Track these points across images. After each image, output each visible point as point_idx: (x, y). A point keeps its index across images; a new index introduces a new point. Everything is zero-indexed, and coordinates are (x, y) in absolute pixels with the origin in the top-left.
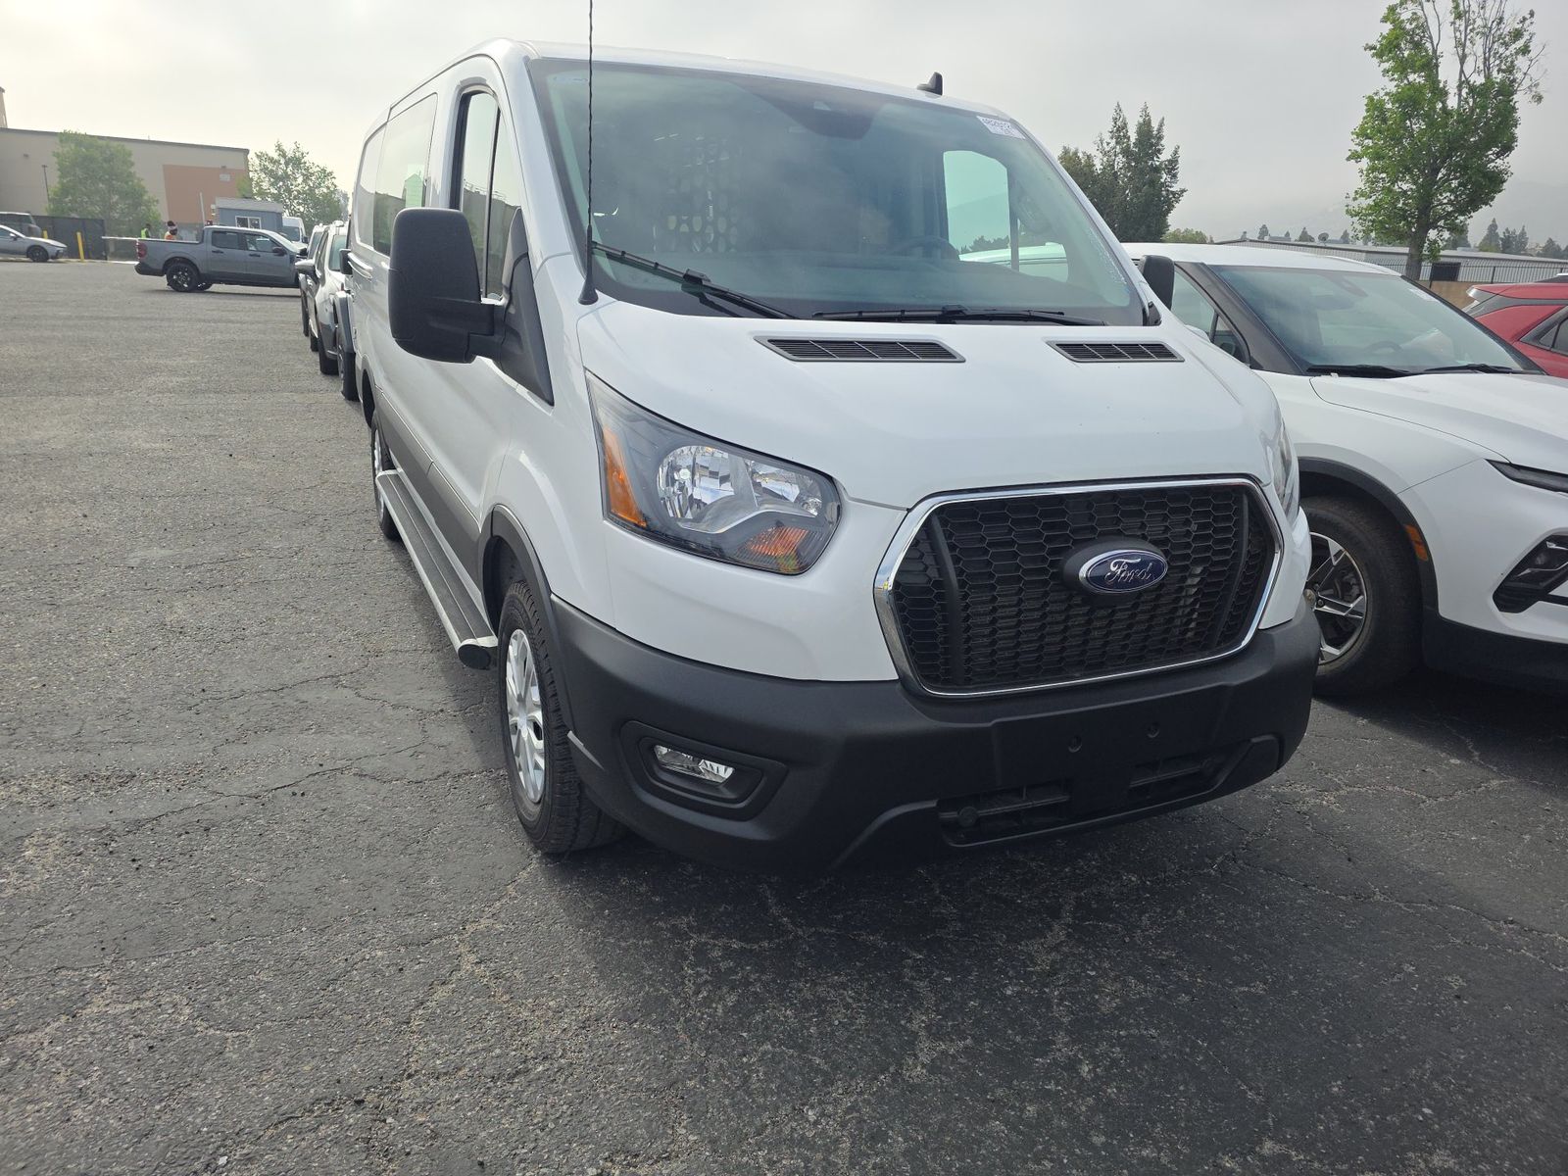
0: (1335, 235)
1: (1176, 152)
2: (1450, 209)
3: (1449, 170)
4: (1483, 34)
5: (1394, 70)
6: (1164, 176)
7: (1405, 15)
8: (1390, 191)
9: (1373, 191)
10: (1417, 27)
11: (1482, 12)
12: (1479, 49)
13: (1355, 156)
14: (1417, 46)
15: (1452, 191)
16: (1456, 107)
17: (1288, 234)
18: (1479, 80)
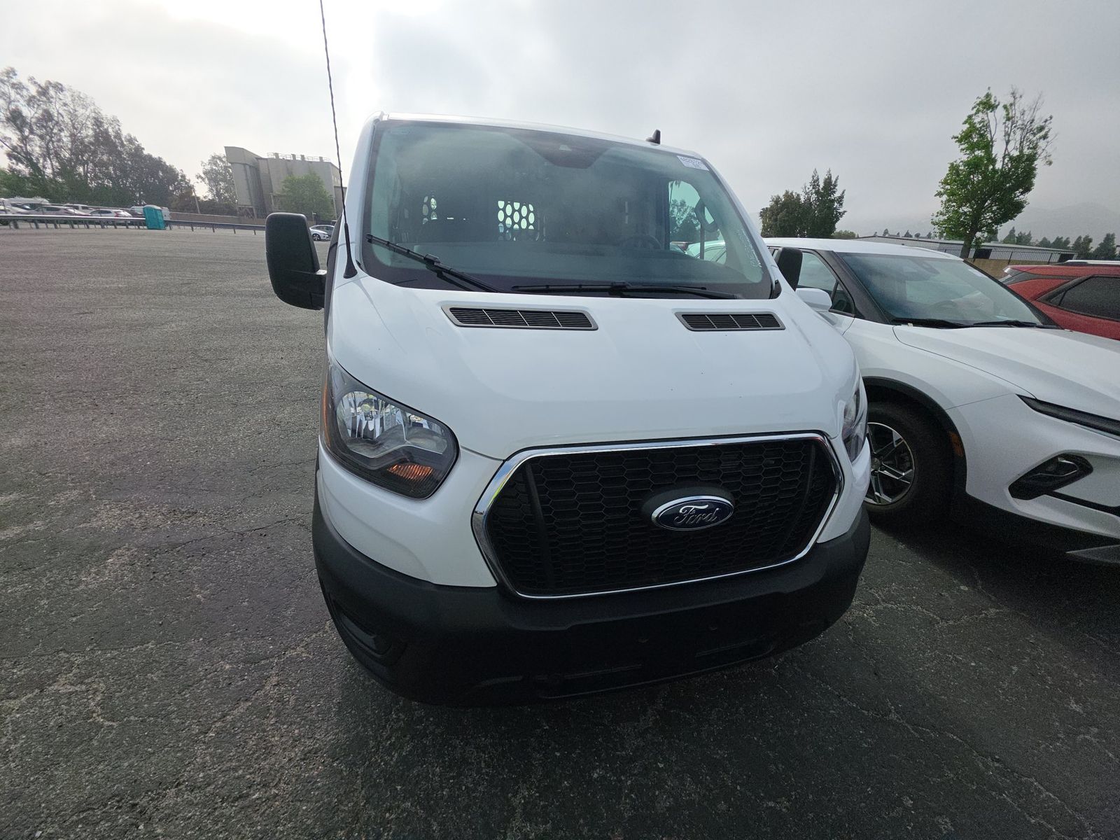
0: (924, 234)
1: (843, 193)
2: (990, 221)
3: (992, 200)
4: (1022, 129)
5: (967, 149)
6: (836, 204)
7: (977, 120)
8: (957, 212)
9: (948, 212)
10: (983, 126)
11: (1022, 117)
12: (1018, 136)
13: (940, 194)
14: (982, 136)
15: (993, 212)
16: (1000, 168)
17: (898, 234)
18: (1016, 153)
